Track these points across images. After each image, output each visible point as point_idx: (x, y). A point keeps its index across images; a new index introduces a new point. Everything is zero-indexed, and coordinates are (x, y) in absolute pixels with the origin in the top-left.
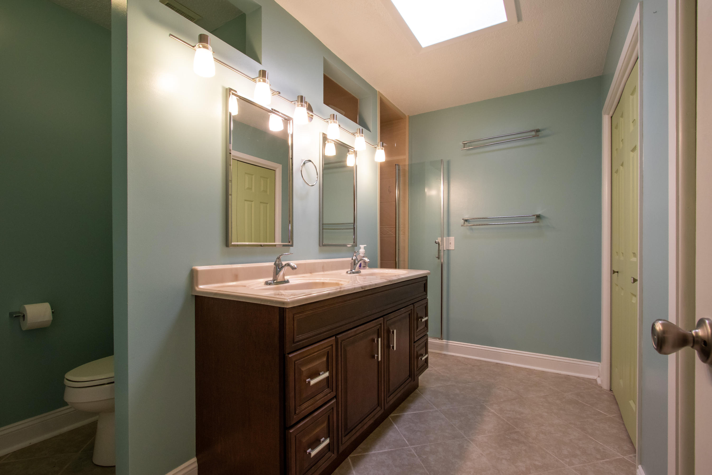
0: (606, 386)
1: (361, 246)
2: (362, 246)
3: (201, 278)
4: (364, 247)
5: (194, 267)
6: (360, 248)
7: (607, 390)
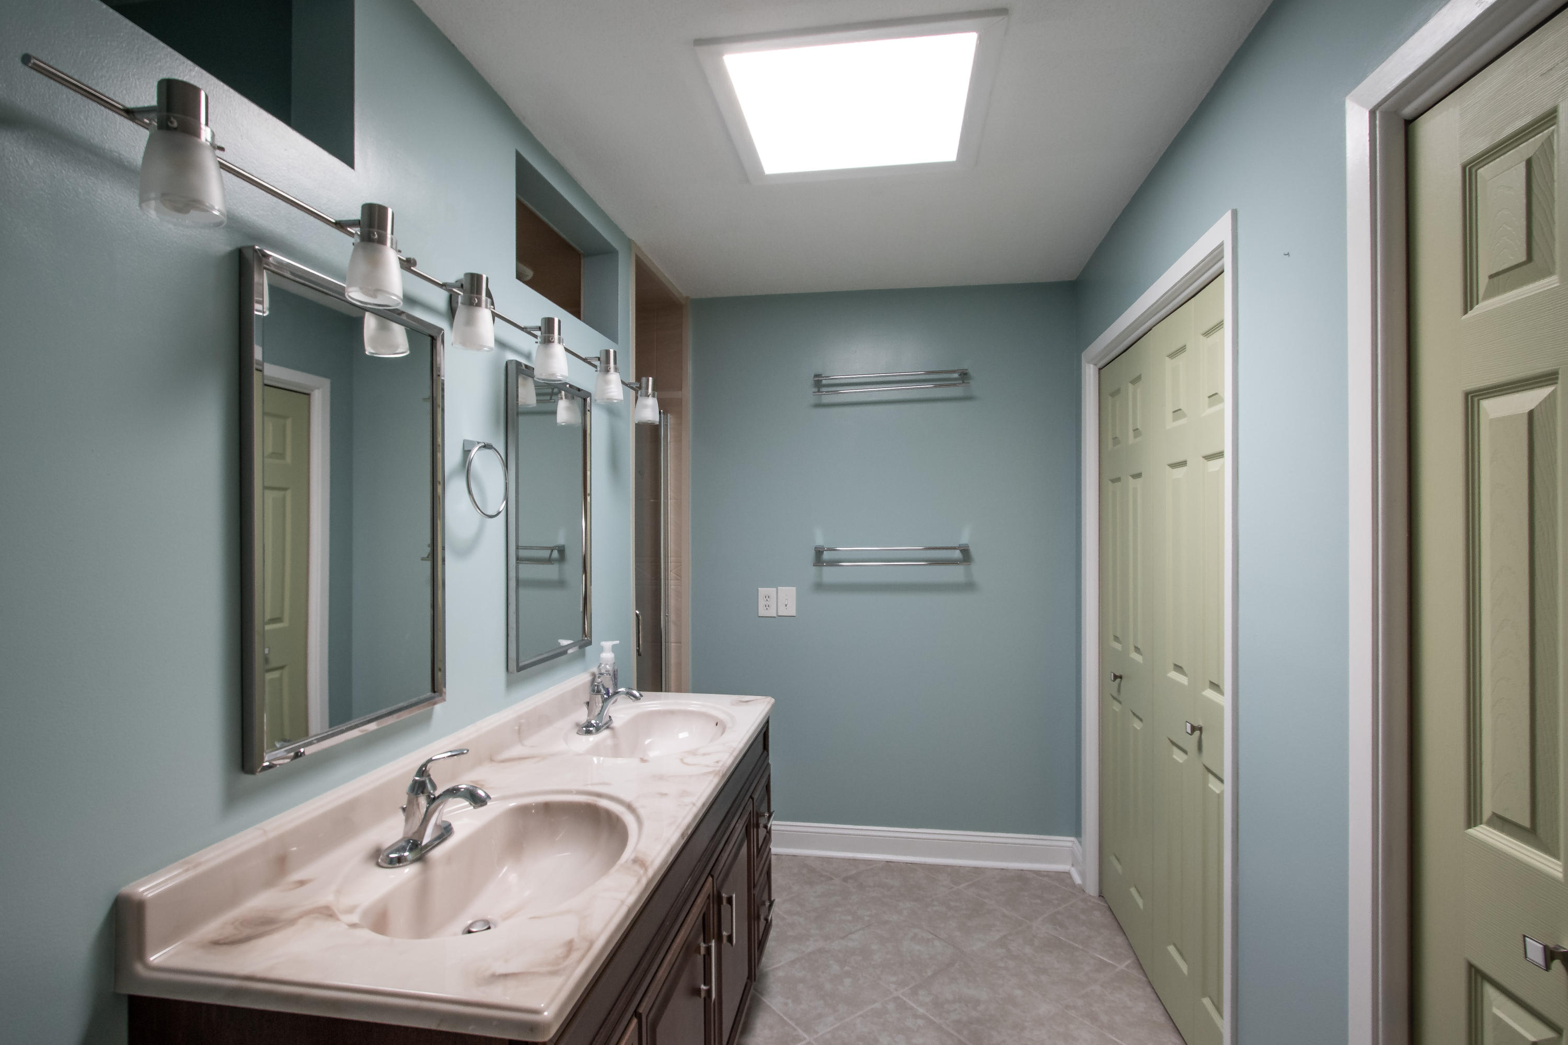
0: (1092, 889)
1: (604, 644)
2: (607, 644)
3: (153, 924)
4: (614, 647)
5: (126, 889)
6: (602, 650)
7: (1093, 897)
